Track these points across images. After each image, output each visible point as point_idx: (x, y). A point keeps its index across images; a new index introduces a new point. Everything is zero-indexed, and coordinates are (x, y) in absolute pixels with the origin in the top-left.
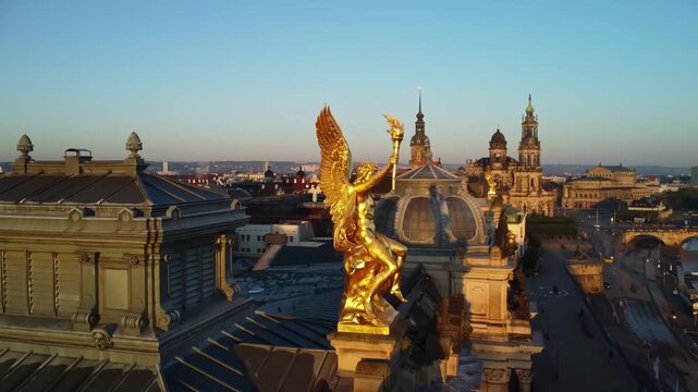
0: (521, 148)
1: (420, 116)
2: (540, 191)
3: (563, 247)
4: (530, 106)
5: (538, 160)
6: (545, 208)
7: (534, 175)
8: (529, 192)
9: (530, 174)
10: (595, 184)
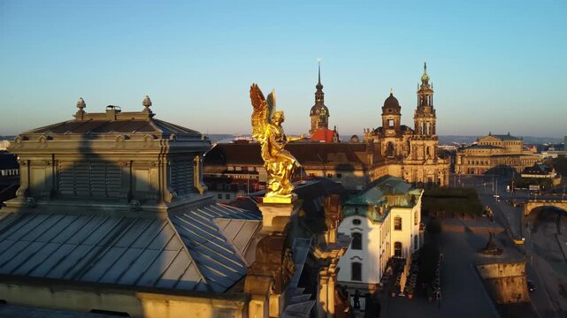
0: (416, 117)
1: (319, 87)
2: (435, 160)
3: (467, 230)
4: (425, 74)
5: (434, 127)
6: (441, 177)
7: (430, 144)
8: (425, 160)
9: (425, 142)
10: (486, 152)
